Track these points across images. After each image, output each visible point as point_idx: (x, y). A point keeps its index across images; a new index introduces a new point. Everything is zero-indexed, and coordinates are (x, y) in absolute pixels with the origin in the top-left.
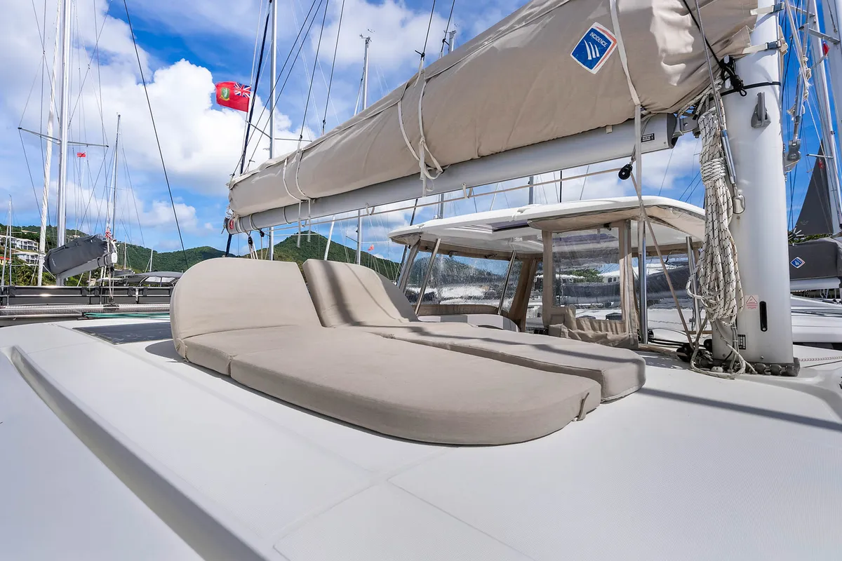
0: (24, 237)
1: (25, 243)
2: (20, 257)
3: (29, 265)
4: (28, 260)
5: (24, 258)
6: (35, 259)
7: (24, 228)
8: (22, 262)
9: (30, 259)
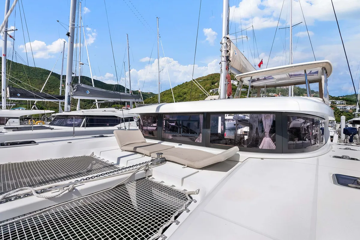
0: (340, 100)
1: (340, 102)
2: (338, 108)
3: (341, 110)
4: (341, 108)
5: (339, 108)
6: (344, 108)
7: (341, 97)
8: (338, 109)
9: (342, 108)
